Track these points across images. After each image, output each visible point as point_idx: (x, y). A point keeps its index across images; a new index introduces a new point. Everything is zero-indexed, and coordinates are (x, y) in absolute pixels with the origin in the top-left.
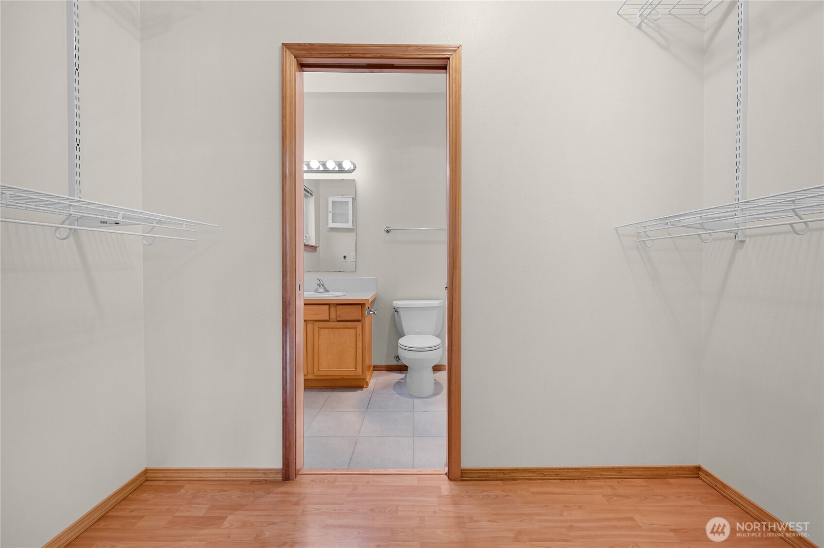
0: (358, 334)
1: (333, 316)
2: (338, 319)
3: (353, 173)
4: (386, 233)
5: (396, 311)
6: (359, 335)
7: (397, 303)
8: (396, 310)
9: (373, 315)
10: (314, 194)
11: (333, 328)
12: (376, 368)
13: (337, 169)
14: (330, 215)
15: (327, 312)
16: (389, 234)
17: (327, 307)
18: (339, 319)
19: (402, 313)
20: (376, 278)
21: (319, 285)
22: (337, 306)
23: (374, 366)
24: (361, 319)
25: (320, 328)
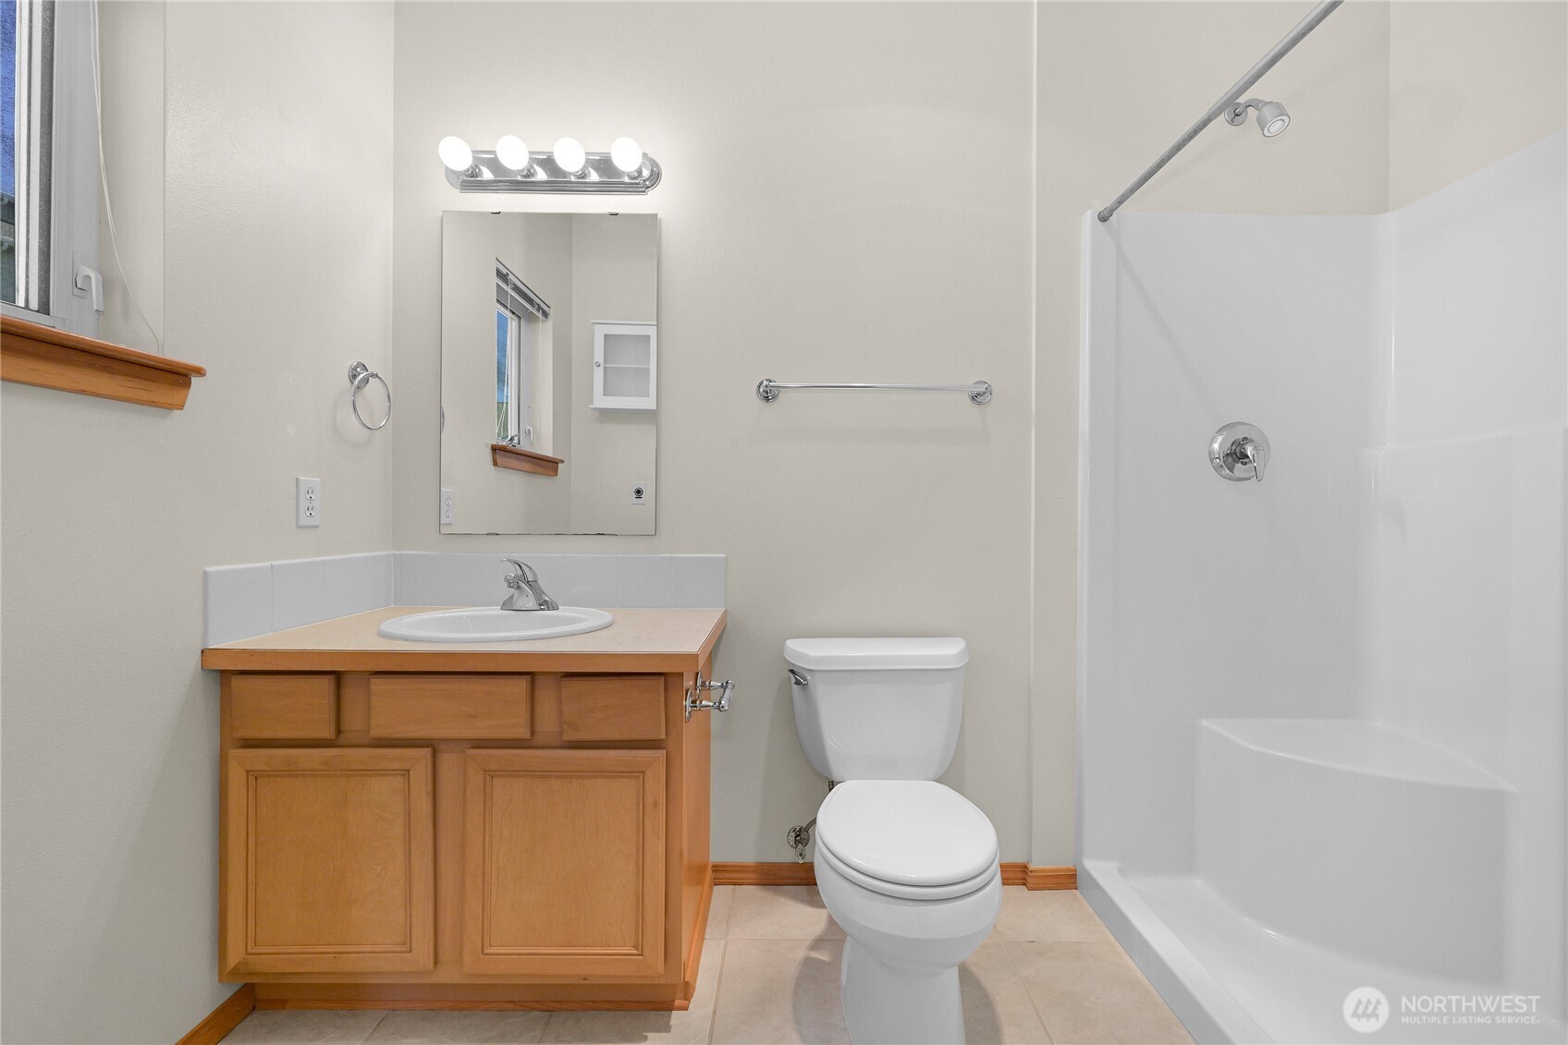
0: (649, 801)
1: (547, 724)
2: (566, 738)
3: (651, 193)
4: (763, 404)
5: (798, 683)
6: (656, 804)
7: (806, 651)
8: (797, 677)
9: (715, 713)
10: (551, 312)
11: (543, 775)
12: (726, 874)
13: (594, 177)
14: (599, 374)
15: (523, 708)
16: (774, 405)
17: (521, 685)
18: (570, 736)
19: (821, 690)
20: (726, 558)
21: (514, 584)
22: (566, 683)
23: (718, 869)
24: (663, 736)
25: (490, 774)
